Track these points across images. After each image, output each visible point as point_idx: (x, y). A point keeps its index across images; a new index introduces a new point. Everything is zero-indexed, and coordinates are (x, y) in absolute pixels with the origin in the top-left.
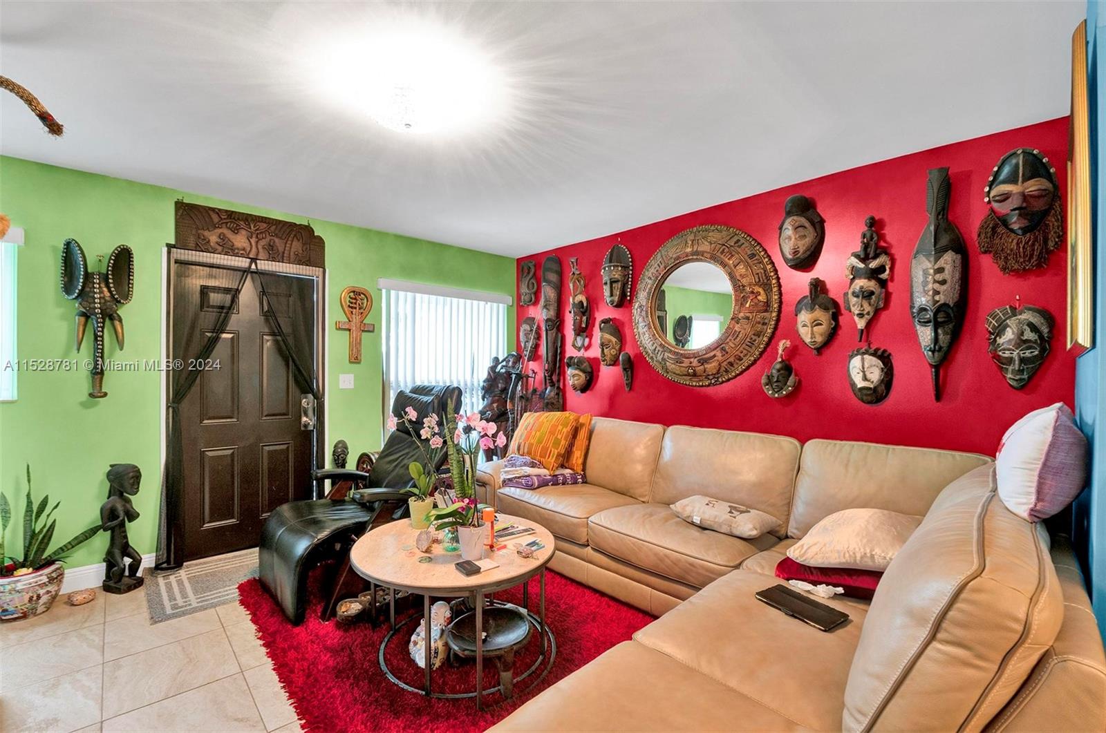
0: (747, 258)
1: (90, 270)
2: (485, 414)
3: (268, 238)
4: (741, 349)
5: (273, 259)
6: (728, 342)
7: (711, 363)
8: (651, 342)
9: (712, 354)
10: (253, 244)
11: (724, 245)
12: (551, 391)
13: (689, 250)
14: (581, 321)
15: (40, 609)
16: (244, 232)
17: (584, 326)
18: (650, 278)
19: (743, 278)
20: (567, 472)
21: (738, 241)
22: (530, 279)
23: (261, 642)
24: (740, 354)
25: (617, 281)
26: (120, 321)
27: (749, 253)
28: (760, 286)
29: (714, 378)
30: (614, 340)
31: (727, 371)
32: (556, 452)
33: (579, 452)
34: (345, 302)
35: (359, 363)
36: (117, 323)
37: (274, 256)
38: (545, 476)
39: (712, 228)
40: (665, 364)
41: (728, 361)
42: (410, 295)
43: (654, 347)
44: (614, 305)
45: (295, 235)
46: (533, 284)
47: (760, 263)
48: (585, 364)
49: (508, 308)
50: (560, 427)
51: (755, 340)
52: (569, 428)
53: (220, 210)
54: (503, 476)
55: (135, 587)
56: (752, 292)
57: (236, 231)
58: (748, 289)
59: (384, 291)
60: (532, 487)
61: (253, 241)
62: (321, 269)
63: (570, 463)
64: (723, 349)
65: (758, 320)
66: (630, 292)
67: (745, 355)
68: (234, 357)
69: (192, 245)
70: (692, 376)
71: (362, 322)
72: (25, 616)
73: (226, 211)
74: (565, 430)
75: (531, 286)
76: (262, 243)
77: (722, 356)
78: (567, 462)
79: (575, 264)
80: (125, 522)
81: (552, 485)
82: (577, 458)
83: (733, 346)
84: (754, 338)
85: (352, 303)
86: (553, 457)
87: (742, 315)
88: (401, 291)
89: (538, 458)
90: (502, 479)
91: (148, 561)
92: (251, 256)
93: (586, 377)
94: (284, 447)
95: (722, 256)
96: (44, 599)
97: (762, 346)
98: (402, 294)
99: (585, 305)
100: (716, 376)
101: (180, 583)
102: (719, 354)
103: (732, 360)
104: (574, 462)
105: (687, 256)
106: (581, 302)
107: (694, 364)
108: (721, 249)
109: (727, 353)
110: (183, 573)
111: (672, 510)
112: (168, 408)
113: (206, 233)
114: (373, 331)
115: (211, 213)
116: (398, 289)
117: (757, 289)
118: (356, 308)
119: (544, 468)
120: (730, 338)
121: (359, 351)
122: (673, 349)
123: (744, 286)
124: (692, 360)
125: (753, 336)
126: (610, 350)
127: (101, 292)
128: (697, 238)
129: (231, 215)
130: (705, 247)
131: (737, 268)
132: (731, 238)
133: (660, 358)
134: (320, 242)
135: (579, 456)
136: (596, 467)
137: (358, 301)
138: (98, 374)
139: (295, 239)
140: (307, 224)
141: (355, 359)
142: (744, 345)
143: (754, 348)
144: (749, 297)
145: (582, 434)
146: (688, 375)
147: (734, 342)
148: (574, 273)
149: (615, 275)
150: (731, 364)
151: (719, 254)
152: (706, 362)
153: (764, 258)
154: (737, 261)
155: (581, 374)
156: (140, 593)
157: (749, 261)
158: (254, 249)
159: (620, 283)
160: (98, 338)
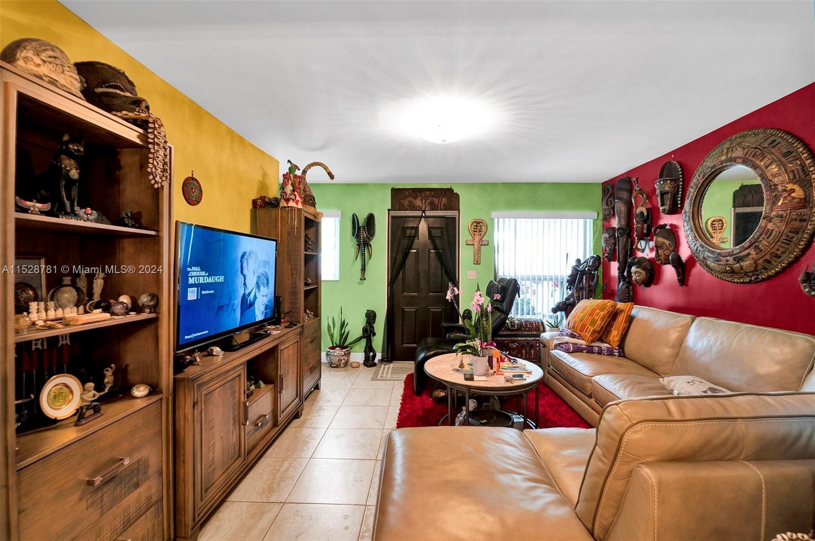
0: (780, 156)
1: (360, 225)
2: (569, 300)
3: (431, 199)
4: (777, 247)
5: (432, 209)
6: (761, 241)
7: (746, 261)
8: (694, 244)
9: (746, 252)
10: (424, 203)
11: (757, 148)
12: (623, 285)
13: (724, 158)
14: (643, 229)
15: (342, 365)
16: (420, 198)
17: (645, 232)
18: (692, 187)
19: (775, 177)
20: (604, 346)
21: (773, 141)
22: (608, 198)
23: (402, 398)
24: (776, 252)
25: (667, 193)
26: (371, 246)
27: (784, 151)
28: (795, 183)
29: (754, 275)
30: (667, 242)
31: (765, 269)
32: (592, 329)
33: (617, 332)
34: (471, 228)
35: (479, 264)
36: (369, 247)
37: (434, 207)
38: (581, 345)
39: (750, 133)
40: (706, 262)
41: (764, 258)
42: (512, 220)
43: (696, 248)
44: (666, 212)
45: (444, 195)
46: (611, 201)
47: (797, 159)
48: (645, 264)
49: (594, 222)
50: (598, 311)
51: (793, 238)
52: (605, 312)
53: (409, 189)
54: (556, 342)
55: (373, 366)
56: (785, 190)
57: (415, 198)
58: (780, 188)
59: (496, 220)
60: (568, 351)
61: (424, 201)
62: (457, 211)
63: (608, 339)
64: (757, 247)
65: (794, 217)
66: (681, 200)
67: (783, 253)
68: (417, 262)
69: (398, 208)
70: (731, 273)
71: (481, 240)
72: (337, 367)
73: (412, 189)
74: (602, 313)
75: (609, 203)
76: (427, 202)
77: (757, 254)
78: (605, 338)
79: (636, 182)
80: (371, 336)
81: (587, 352)
82: (614, 336)
83: (767, 244)
84: (791, 235)
85: (475, 229)
86: (589, 332)
87: (774, 213)
88: (506, 218)
89: (578, 332)
90: (554, 344)
91: (379, 356)
92: (423, 209)
93: (646, 274)
94: (440, 310)
95: (754, 159)
96: (343, 361)
97: (802, 243)
98: (507, 220)
99: (645, 214)
100: (756, 273)
101: (389, 368)
102: (752, 252)
103: (767, 257)
104: (611, 339)
105: (722, 163)
106: (642, 213)
107: (730, 262)
108: (754, 153)
109: (761, 251)
110: (392, 365)
111: (659, 381)
112: (388, 286)
113: (403, 201)
114: (488, 245)
115: (405, 191)
116: (504, 217)
117: (790, 186)
118: (477, 232)
119: (583, 339)
120: (763, 236)
121: (479, 257)
122: (711, 249)
123: (776, 185)
124: (728, 258)
125: (788, 234)
126: (664, 251)
127: (363, 235)
128: (732, 146)
129: (415, 190)
130: (739, 153)
131: (769, 168)
132: (765, 140)
133: (701, 257)
134: (457, 196)
135: (616, 334)
136: (631, 344)
137: (479, 227)
138: (363, 269)
139: (444, 197)
140: (450, 187)
141: (477, 262)
142: (779, 243)
143: (792, 245)
144: (781, 195)
145: (621, 319)
146: (726, 272)
147: (768, 240)
148: (636, 190)
149: (664, 188)
150: (769, 262)
151: (751, 158)
152: (741, 259)
153: (803, 154)
154: (769, 162)
155: (642, 271)
156: (374, 369)
157: (783, 159)
158: (424, 206)
159: (669, 194)
160: (363, 255)
